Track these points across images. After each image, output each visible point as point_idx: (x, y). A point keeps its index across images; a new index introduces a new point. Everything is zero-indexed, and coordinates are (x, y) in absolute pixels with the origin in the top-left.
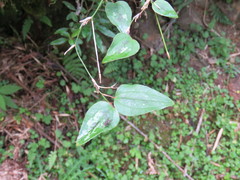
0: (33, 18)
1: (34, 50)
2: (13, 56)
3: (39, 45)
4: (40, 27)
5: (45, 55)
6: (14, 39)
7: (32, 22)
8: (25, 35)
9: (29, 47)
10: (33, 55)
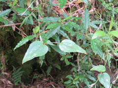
0: (52, 66)
1: (52, 81)
2: (42, 83)
3: (54, 79)
4: (55, 70)
5: (57, 83)
6: (42, 75)
7: (52, 67)
8: (48, 74)
9: (50, 79)
10: (51, 83)
